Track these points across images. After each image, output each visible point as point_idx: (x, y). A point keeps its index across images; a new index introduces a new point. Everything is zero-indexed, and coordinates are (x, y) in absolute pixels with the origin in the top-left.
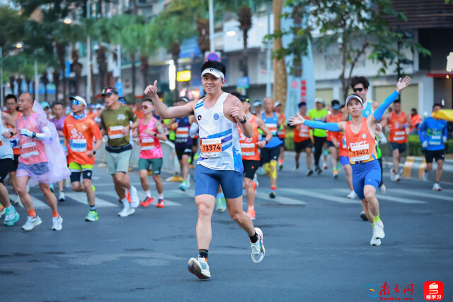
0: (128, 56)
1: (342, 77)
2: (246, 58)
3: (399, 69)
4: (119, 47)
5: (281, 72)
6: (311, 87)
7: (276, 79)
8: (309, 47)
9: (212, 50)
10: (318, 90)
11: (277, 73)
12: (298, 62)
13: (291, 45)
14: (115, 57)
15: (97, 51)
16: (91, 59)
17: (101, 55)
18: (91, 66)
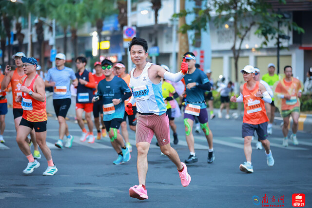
0: (61, 29)
1: (233, 48)
2: (156, 32)
3: (278, 43)
4: (54, 22)
5: (184, 44)
6: (208, 56)
7: (181, 49)
8: (208, 24)
9: (130, 25)
10: (213, 58)
11: (181, 44)
12: (198, 36)
13: (193, 22)
14: (51, 29)
15: (36, 24)
16: (31, 31)
17: (40, 28)
18: (31, 36)
